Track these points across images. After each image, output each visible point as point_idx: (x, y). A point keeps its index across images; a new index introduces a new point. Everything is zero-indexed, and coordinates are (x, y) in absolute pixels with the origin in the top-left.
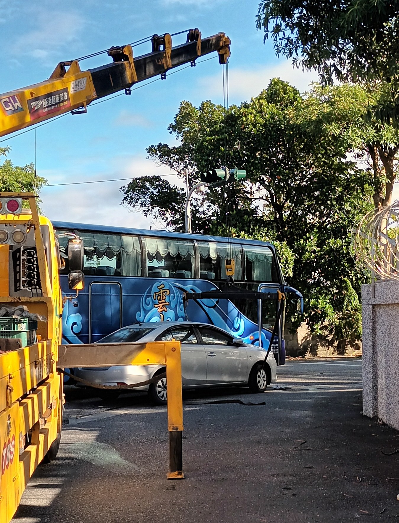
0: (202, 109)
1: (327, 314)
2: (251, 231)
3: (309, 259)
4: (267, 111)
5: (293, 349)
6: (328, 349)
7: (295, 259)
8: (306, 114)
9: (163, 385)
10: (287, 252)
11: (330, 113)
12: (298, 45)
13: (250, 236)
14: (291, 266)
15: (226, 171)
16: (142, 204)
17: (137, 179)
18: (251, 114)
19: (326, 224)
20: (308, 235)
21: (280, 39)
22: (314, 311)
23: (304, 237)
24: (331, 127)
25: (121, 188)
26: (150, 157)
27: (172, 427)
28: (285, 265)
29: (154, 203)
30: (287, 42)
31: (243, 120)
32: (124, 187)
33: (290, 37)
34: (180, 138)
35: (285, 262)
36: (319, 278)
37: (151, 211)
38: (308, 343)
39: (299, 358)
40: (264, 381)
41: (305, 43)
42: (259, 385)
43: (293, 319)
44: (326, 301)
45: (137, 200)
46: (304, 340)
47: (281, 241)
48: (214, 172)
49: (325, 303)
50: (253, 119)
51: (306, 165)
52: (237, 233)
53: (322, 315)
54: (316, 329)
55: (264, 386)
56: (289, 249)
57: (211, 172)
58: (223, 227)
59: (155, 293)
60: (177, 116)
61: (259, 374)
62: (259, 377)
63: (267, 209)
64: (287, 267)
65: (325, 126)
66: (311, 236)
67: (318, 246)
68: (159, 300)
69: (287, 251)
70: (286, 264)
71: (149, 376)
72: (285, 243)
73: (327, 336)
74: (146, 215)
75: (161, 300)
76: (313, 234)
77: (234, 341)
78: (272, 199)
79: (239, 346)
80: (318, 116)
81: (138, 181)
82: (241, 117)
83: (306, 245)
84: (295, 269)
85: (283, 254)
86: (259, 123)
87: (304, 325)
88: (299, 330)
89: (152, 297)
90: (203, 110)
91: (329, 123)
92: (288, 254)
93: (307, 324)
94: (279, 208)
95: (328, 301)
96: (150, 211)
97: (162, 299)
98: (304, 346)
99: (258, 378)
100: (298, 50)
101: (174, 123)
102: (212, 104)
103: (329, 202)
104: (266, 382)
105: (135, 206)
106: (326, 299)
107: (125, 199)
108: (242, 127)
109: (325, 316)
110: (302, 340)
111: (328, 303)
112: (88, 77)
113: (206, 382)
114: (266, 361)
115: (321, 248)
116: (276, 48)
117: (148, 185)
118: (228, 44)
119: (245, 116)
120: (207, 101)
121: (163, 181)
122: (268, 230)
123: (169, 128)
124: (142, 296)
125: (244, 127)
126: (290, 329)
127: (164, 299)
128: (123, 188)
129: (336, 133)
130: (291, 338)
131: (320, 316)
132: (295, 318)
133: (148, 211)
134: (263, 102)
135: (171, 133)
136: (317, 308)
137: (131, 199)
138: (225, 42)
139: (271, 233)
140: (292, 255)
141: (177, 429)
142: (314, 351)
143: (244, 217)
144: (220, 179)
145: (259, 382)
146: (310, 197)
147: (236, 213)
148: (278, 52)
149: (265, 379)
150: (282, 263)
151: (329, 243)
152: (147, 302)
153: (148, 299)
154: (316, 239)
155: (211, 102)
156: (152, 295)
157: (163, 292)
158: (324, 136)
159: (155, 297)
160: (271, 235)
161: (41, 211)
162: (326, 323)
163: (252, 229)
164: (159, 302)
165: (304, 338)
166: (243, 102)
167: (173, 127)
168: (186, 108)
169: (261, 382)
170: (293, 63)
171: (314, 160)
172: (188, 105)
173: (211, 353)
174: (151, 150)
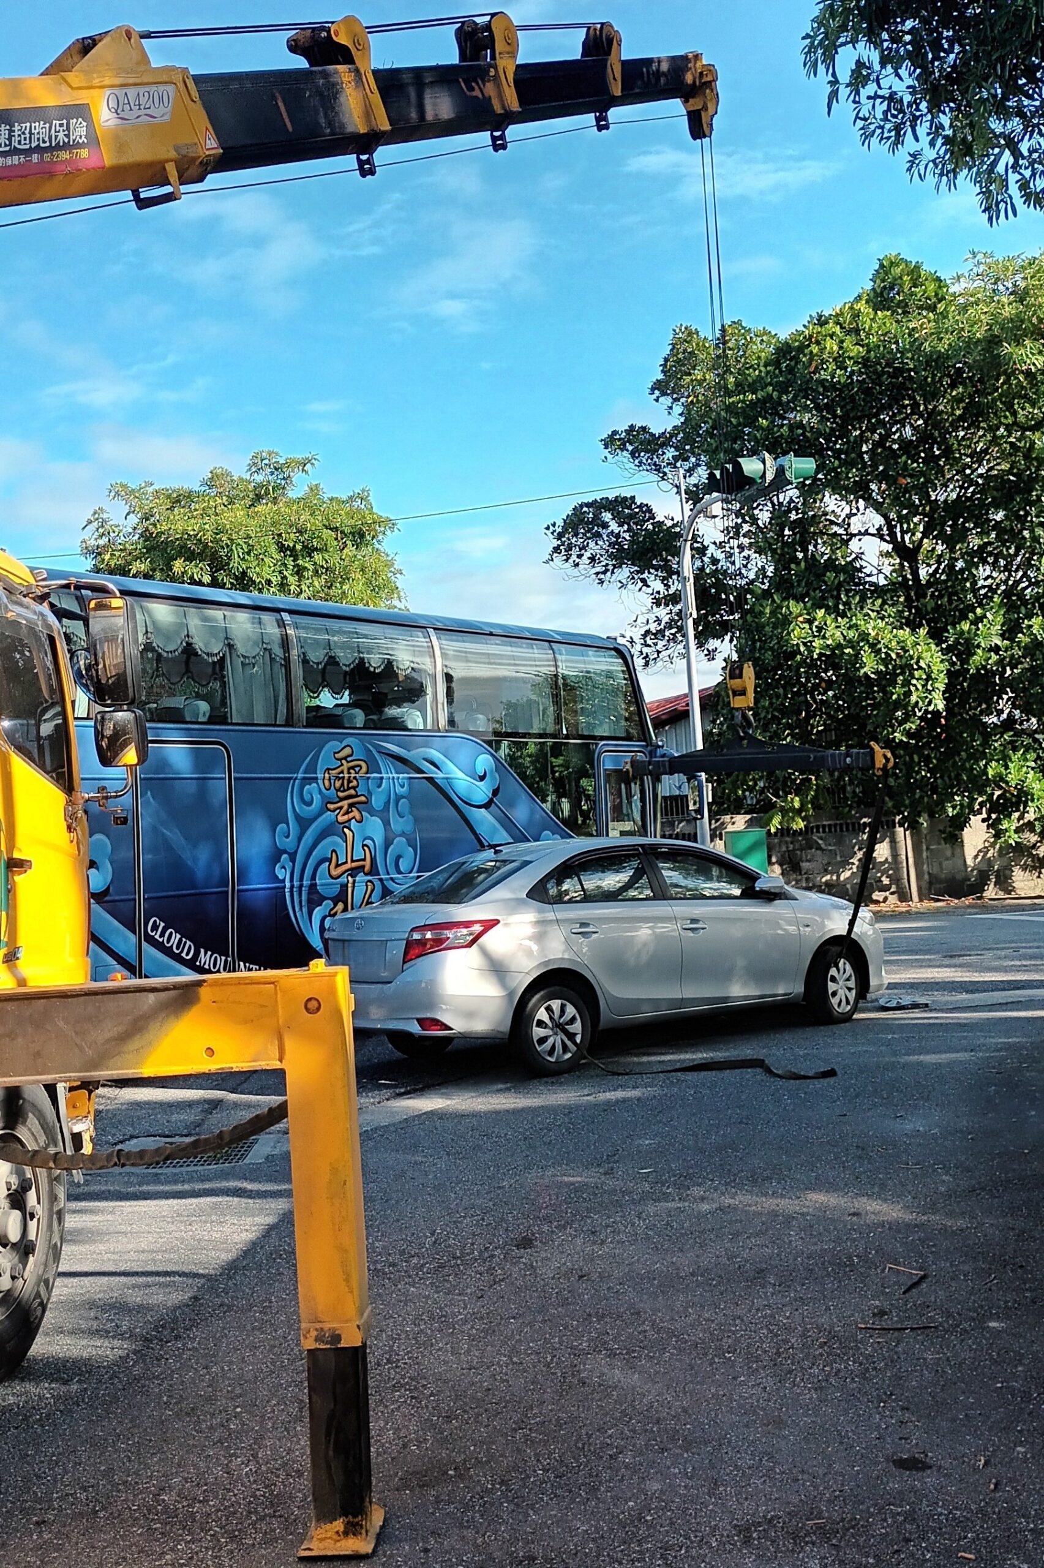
0: (723, 340)
1: (1033, 795)
2: (841, 607)
3: (984, 667)
4: (871, 327)
5: (954, 878)
6: (1039, 877)
7: (948, 671)
8: (961, 326)
9: (551, 1018)
10: (929, 654)
11: (1019, 319)
12: (918, 114)
13: (839, 619)
14: (942, 687)
15: (764, 462)
16: (592, 559)
17: (581, 506)
18: (831, 337)
19: (1023, 585)
20: (979, 611)
21: (869, 98)
22: (1001, 788)
23: (971, 615)
24: (1022, 351)
25: (548, 528)
26: (610, 457)
27: (314, 1333)
28: (926, 685)
29: (620, 556)
30: (889, 106)
31: (811, 352)
32: (554, 525)
33: (895, 93)
34: (678, 409)
35: (924, 677)
36: (1010, 712)
37: (613, 572)
38: (990, 863)
39: (968, 901)
40: (850, 989)
41: (935, 107)
42: (834, 1001)
43: (950, 810)
44: (1028, 764)
45: (581, 549)
46: (980, 858)
47: (914, 626)
48: (738, 467)
49: (1024, 769)
50: (835, 348)
51: (971, 456)
52: (809, 614)
53: (1019, 797)
54: (1006, 830)
55: (848, 1002)
56: (933, 647)
57: (730, 467)
58: (773, 601)
59: (328, 769)
60: (666, 360)
61: (833, 971)
62: (833, 979)
63: (887, 562)
64: (929, 687)
65: (1007, 348)
66: (988, 614)
67: (1003, 636)
68: (338, 790)
69: (930, 650)
70: (927, 680)
71: (511, 995)
72: (923, 631)
73: (1034, 846)
74: (601, 582)
75: (344, 791)
76: (992, 608)
77: (759, 885)
78: (892, 534)
79: (774, 900)
80: (990, 329)
81: (585, 509)
82: (809, 346)
83: (977, 635)
84: (950, 693)
85: (919, 658)
86: (850, 358)
87: (976, 820)
88: (967, 833)
89: (320, 782)
90: (725, 343)
91: (1019, 342)
92: (932, 657)
93: (984, 821)
94: (907, 554)
95: (1033, 764)
96: (609, 574)
97: (349, 788)
98: (980, 871)
99: (830, 983)
100: (918, 128)
101: (661, 376)
102: (744, 328)
103: (1026, 534)
104: (854, 992)
105: (578, 565)
106: (1026, 760)
107: (556, 550)
108: (812, 369)
109: (1027, 800)
110: (976, 857)
111: (1033, 769)
112: (181, 85)
113: (683, 1002)
114: (853, 936)
115: (1012, 640)
116: (860, 123)
117: (607, 516)
118: (709, 78)
119: (818, 343)
120: (734, 322)
121: (641, 506)
122: (881, 606)
123: (653, 389)
124: (290, 778)
125: (816, 368)
126: (944, 832)
127: (354, 788)
128: (552, 528)
129: (1034, 364)
130: (949, 853)
131: (1014, 800)
132: (954, 807)
133: (604, 573)
134: (862, 306)
135: (657, 400)
136: (1007, 783)
137: (570, 548)
138: (701, 73)
139: (891, 611)
140: (942, 661)
141: (337, 1338)
142: (1004, 881)
143: (825, 575)
144: (750, 481)
145: (834, 994)
146: (982, 523)
147: (806, 568)
148: (867, 136)
149: (852, 984)
150: (918, 680)
151: (1031, 626)
152: (307, 797)
153: (307, 787)
154: (1000, 619)
155: (744, 324)
156: (320, 776)
157: (349, 769)
158: (1005, 373)
159: (327, 783)
160: (890, 616)
161: (402, 594)
162: (1030, 816)
163: (844, 604)
164: (341, 794)
165: (980, 851)
166: (814, 315)
167: (660, 388)
168: (685, 341)
169: (841, 993)
170: (909, 169)
171: (990, 442)
172: (690, 334)
173: (694, 921)
174: (612, 442)
